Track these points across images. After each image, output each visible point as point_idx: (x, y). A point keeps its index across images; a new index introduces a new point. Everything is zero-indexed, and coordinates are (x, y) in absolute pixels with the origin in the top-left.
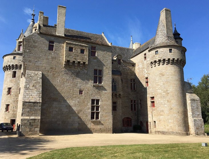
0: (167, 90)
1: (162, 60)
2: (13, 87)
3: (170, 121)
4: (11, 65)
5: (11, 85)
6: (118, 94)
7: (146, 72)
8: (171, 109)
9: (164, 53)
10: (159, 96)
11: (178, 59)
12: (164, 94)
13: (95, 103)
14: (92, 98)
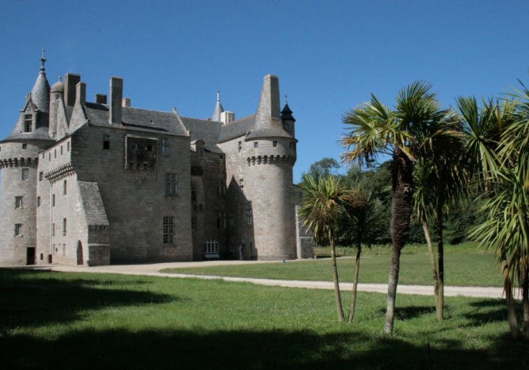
0: (268, 200)
1: (262, 156)
2: (26, 196)
3: (270, 242)
4: (19, 159)
5: (21, 193)
6: (198, 205)
7: (241, 170)
8: (273, 226)
9: (266, 148)
10: (257, 208)
11: (284, 156)
12: (264, 205)
13: (168, 222)
14: (164, 215)
